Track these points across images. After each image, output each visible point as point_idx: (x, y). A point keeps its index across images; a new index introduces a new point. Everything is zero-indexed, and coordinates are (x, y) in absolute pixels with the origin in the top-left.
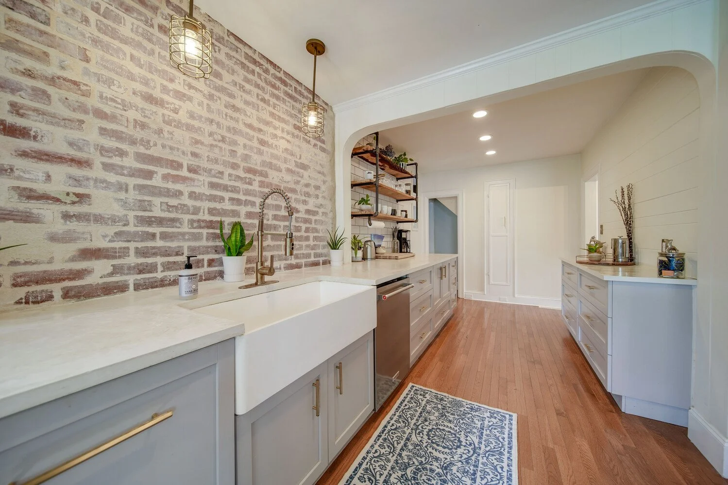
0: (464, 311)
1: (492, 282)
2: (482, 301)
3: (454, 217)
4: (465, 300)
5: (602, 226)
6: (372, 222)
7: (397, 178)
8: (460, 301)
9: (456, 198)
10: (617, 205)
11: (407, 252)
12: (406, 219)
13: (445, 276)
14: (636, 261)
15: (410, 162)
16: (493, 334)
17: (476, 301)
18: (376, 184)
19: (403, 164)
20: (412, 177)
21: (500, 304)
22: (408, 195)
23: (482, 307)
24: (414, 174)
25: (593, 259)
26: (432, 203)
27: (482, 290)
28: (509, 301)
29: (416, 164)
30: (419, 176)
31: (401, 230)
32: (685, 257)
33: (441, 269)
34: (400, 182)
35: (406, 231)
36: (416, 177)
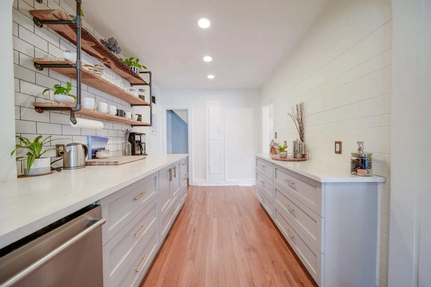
0: (193, 197)
1: (211, 172)
2: (205, 187)
3: (186, 125)
4: (194, 186)
5: (276, 133)
6: (77, 119)
7: (131, 84)
8: (190, 188)
9: (186, 110)
10: (293, 118)
11: (141, 154)
12: (139, 123)
13: (175, 176)
14: (307, 157)
15: (143, 70)
16: (215, 220)
17: (201, 187)
18: (76, 68)
19: (134, 68)
20: (146, 84)
21: (217, 187)
22: (141, 100)
23: (205, 190)
24: (148, 82)
25: (283, 157)
26: (170, 115)
27: (205, 177)
28: (222, 184)
29: (150, 73)
30: (153, 84)
31: (134, 133)
32: (372, 157)
33: (170, 171)
34: (134, 87)
35: (140, 135)
36: (150, 85)
